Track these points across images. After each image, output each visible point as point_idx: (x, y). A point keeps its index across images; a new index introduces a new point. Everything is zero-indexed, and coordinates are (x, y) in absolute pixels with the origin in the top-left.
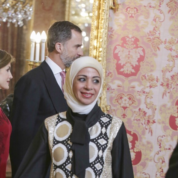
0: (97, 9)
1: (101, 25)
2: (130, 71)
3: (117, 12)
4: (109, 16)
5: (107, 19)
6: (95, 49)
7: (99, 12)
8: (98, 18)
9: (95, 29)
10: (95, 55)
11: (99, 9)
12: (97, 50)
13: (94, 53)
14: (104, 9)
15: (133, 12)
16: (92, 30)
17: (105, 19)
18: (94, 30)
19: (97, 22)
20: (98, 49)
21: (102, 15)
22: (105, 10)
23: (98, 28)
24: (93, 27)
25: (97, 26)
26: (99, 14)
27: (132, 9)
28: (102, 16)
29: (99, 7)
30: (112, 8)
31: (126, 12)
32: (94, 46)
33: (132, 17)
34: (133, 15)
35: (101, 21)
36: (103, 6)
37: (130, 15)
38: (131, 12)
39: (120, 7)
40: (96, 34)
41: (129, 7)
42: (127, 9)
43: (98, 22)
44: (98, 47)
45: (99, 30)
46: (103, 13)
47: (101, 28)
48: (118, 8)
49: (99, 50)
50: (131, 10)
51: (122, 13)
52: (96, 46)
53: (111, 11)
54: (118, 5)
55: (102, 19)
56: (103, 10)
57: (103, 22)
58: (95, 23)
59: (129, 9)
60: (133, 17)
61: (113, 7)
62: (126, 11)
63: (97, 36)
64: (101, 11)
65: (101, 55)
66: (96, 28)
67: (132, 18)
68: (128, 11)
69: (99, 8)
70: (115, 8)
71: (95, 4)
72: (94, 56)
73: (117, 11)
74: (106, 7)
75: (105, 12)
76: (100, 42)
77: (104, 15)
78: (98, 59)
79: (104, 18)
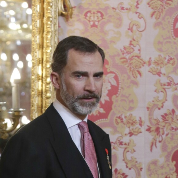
0: (39, 17)
1: (48, 41)
2: (97, 112)
3: (70, 20)
4: (59, 27)
5: (55, 31)
6: (39, 79)
7: (42, 21)
8: (42, 30)
9: (38, 48)
10: (40, 88)
11: (41, 17)
12: (42, 82)
13: (38, 86)
14: (50, 15)
15: (96, 19)
16: (33, 50)
17: (53, 33)
18: (37, 50)
19: (40, 36)
20: (44, 79)
21: (48, 26)
22: (52, 18)
23: (42, 46)
24: (35, 46)
25: (41, 44)
26: (42, 25)
27: (94, 13)
28: (47, 28)
29: (42, 13)
30: (62, 15)
31: (85, 20)
32: (38, 75)
33: (94, 26)
34: (96, 23)
35: (46, 35)
36: (49, 11)
37: (92, 23)
38: (92, 19)
39: (75, 12)
40: (40, 57)
41: (90, 12)
42: (86, 15)
43: (43, 38)
44: (44, 76)
45: (44, 49)
46: (49, 23)
47: (48, 46)
48: (72, 14)
49: (46, 80)
50: (92, 15)
51: (79, 20)
52: (40, 75)
53: (61, 18)
54: (72, 8)
55: (48, 32)
56: (49, 18)
57: (49, 36)
58: (38, 39)
59: (89, 14)
60: (96, 26)
61: (64, 13)
62: (84, 17)
63: (41, 59)
64: (45, 19)
65: (50, 88)
66: (40, 47)
67: (95, 28)
68: (87, 18)
69: (42, 15)
70: (68, 14)
71: (36, 9)
72: (38, 90)
73: (71, 18)
74: (53, 13)
75: (51, 22)
76: (47, 68)
77: (51, 25)
78: (46, 95)
79: (50, 31)
